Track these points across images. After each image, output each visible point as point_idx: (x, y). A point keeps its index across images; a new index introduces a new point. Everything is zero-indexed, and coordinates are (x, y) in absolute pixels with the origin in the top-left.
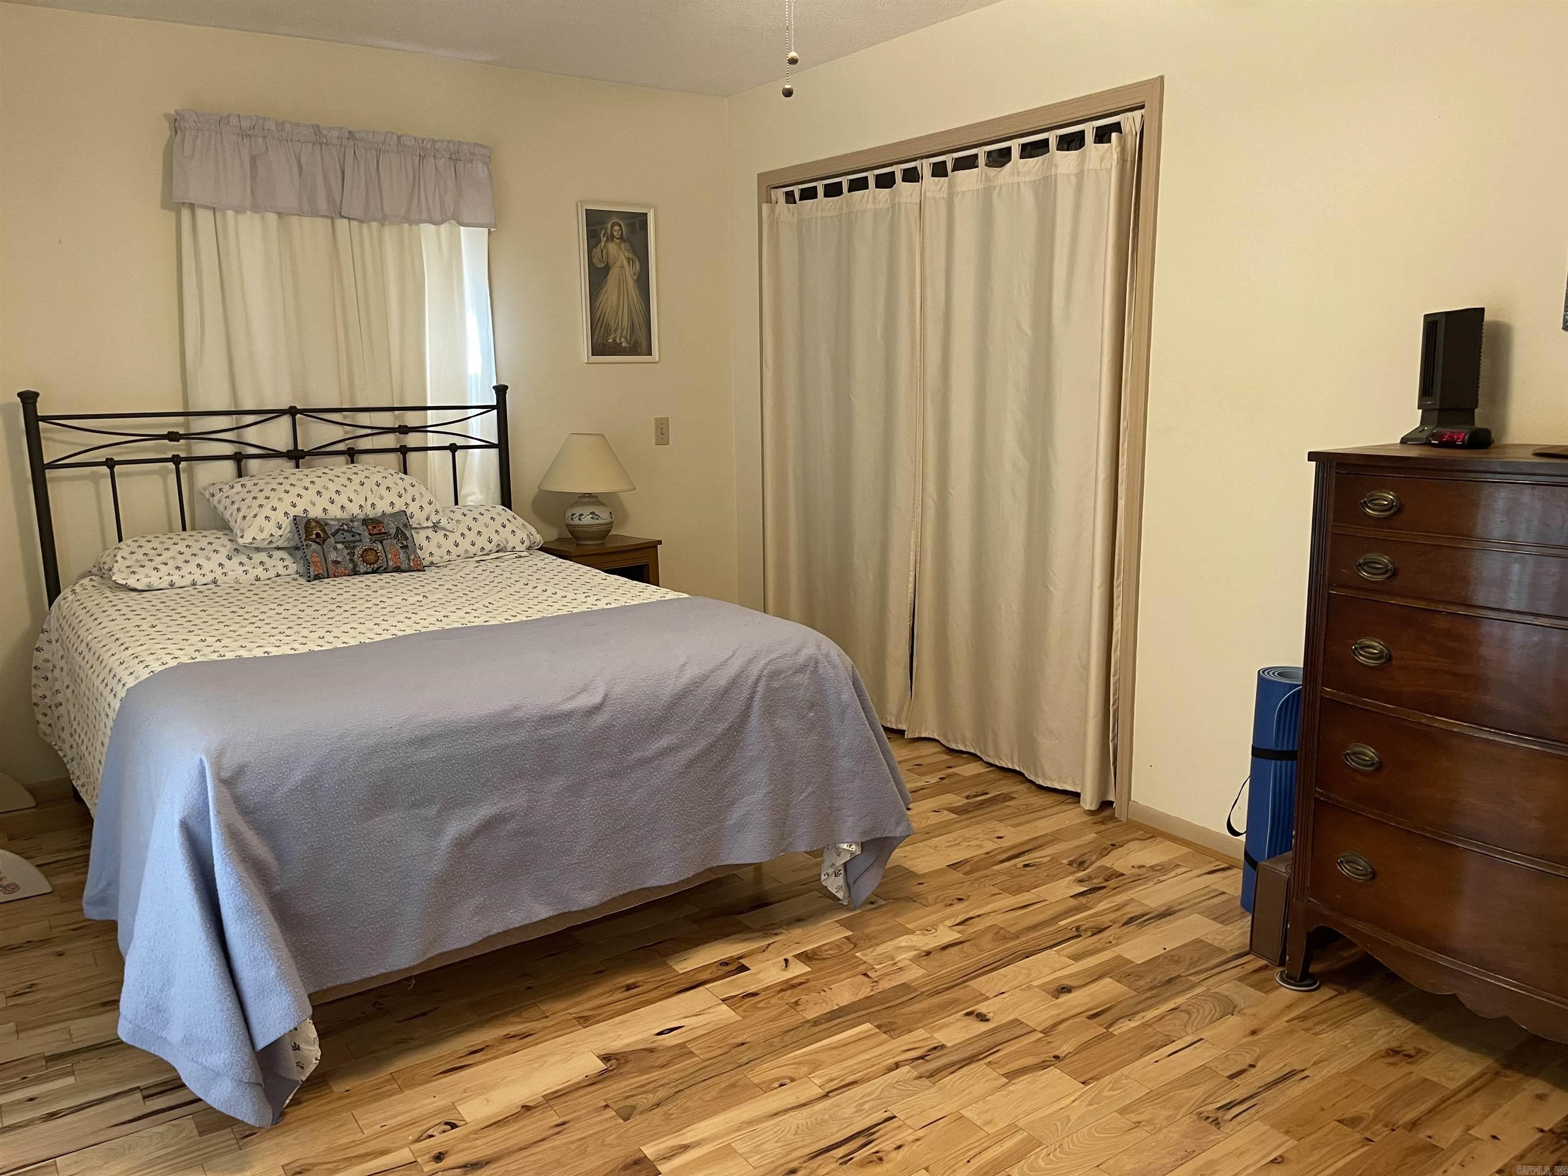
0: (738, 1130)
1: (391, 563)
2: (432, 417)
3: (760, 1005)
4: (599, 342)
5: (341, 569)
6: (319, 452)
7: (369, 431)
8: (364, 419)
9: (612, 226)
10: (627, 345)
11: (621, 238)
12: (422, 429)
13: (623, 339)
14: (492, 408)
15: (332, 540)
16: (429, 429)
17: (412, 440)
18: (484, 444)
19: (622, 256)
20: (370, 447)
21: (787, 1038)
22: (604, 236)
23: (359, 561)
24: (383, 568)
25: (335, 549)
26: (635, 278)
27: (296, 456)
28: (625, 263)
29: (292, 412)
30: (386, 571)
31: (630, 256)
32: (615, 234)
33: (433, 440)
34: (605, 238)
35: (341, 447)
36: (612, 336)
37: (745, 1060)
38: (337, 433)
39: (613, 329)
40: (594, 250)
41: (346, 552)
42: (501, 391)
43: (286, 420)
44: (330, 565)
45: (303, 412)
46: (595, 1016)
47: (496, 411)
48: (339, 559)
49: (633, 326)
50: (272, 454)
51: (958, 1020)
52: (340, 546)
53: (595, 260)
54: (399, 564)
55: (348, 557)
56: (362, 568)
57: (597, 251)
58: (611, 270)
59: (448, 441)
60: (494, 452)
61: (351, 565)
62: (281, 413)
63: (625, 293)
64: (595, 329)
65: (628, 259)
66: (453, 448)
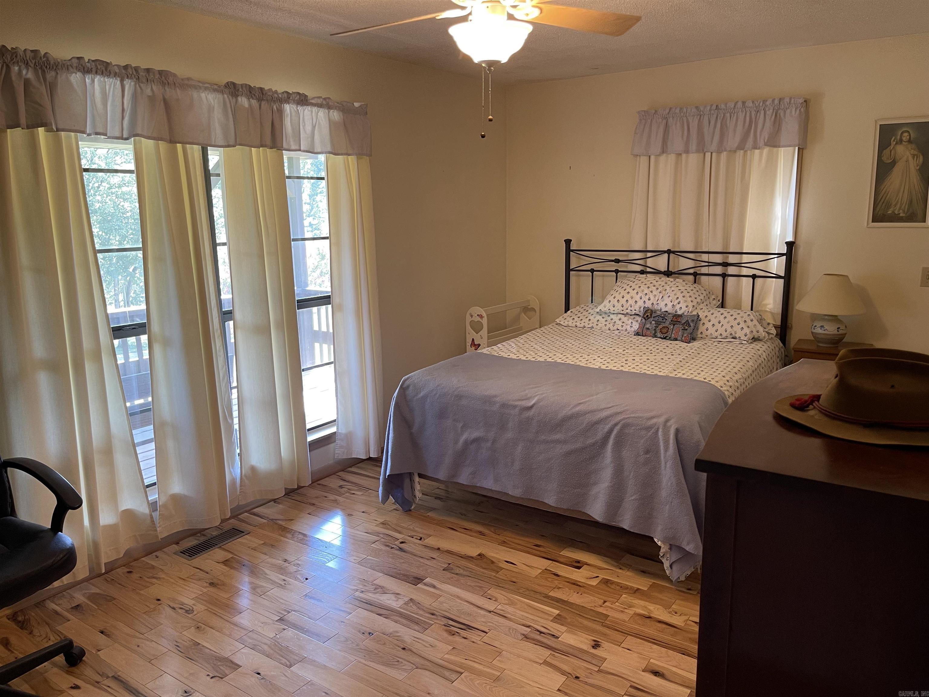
0: (452, 596)
1: (673, 335)
2: (746, 258)
3: (549, 579)
4: (880, 213)
5: (648, 333)
6: (681, 273)
7: (707, 264)
8: (705, 257)
9: (902, 133)
10: (904, 215)
11: (910, 141)
12: (738, 265)
13: (901, 211)
14: (782, 255)
15: (652, 319)
16: (743, 265)
17: (731, 270)
18: (774, 276)
19: (908, 153)
20: (707, 272)
21: (527, 592)
22: (894, 141)
23: (658, 331)
24: (668, 337)
25: (651, 323)
26: (918, 168)
27: (668, 273)
28: (910, 158)
29: (669, 252)
30: (670, 339)
31: (916, 153)
32: (904, 139)
33: (745, 272)
34: (894, 143)
35: (691, 271)
36: (892, 209)
37: (501, 585)
38: (691, 264)
39: (894, 204)
40: (884, 151)
41: (655, 325)
42: (790, 245)
43: (666, 255)
44: (645, 329)
45: (674, 252)
46: (509, 544)
47: (785, 256)
48: (650, 328)
49: (911, 202)
50: (657, 272)
51: (587, 639)
52: (653, 322)
53: (884, 158)
54: (676, 337)
55: (654, 328)
56: (659, 335)
57: (886, 152)
58: (897, 164)
59: (751, 272)
60: (782, 281)
61: (654, 332)
62: (664, 252)
63: (908, 179)
64: (877, 207)
65: (913, 156)
66: (754, 277)
